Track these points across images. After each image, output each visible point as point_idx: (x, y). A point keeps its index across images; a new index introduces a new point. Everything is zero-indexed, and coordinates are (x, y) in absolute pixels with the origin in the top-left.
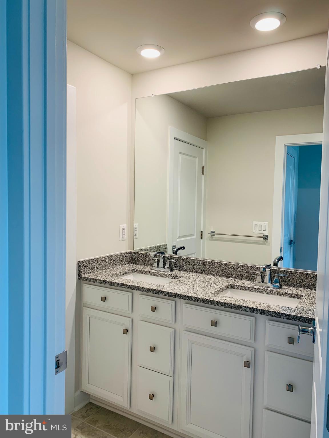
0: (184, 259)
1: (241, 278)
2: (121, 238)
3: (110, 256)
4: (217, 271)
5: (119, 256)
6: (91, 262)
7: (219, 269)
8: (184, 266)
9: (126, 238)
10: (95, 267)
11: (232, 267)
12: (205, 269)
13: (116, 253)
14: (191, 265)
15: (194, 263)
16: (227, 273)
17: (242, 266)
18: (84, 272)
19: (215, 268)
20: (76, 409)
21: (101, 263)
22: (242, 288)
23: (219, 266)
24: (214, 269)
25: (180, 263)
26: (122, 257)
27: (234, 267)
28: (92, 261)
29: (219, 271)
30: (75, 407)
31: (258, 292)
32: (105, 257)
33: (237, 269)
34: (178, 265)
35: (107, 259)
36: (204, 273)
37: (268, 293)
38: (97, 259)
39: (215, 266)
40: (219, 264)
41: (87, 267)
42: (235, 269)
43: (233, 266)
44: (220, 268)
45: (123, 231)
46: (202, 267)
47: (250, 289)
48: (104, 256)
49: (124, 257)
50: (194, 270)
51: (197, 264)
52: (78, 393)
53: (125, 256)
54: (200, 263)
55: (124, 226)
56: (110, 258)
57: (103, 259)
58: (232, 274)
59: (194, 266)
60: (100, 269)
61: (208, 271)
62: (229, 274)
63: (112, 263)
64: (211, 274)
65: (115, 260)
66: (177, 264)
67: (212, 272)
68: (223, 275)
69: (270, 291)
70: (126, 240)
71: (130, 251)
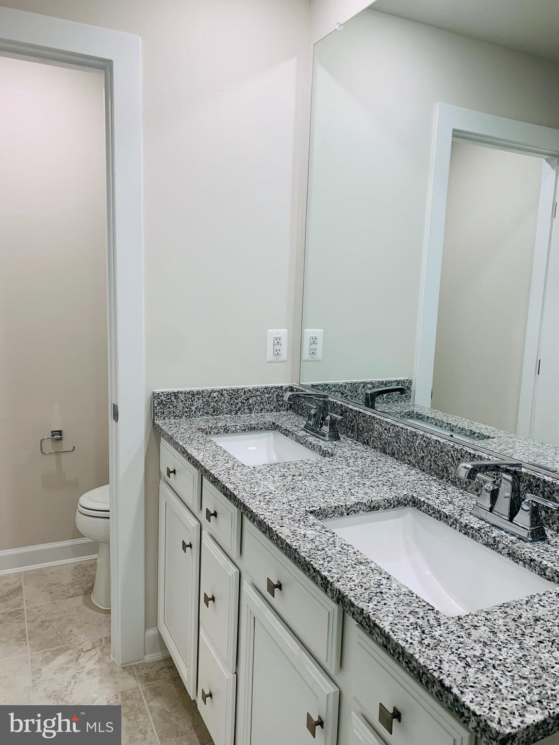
0: (366, 415)
1: (465, 485)
2: (270, 356)
3: (234, 390)
4: (420, 455)
5: (258, 393)
6: (182, 397)
7: (423, 452)
8: (365, 432)
9: (284, 356)
10: (193, 408)
11: (450, 454)
12: (399, 446)
13: (251, 386)
14: (376, 433)
15: (380, 429)
16: (438, 465)
17: (470, 453)
18: (163, 413)
19: (417, 449)
20: (148, 658)
21: (207, 401)
22: (434, 513)
23: (424, 445)
24: (415, 450)
25: (359, 424)
26: (267, 395)
27: (452, 453)
28: (183, 395)
29: (423, 457)
30: (145, 654)
31: (465, 534)
32: (221, 393)
33: (459, 459)
34: (356, 427)
35: (226, 395)
36: (396, 456)
37: (487, 544)
38: (198, 393)
39: (417, 444)
40: (424, 441)
41: (171, 406)
42: (455, 458)
43: (452, 449)
44: (425, 451)
45: (277, 341)
46: (394, 440)
47: (450, 522)
48: (220, 388)
49: (275, 395)
50: (381, 446)
51: (386, 432)
52: (151, 632)
53: (278, 395)
54: (391, 430)
55: (283, 332)
56: (234, 394)
57: (215, 394)
58: (447, 471)
59: (380, 434)
60: (207, 413)
61: (403, 452)
62: (443, 471)
63: (240, 404)
64: (409, 461)
65: (248, 399)
66: (353, 426)
67: (411, 458)
68: (430, 469)
69: (492, 542)
70: (286, 362)
71: (290, 384)
